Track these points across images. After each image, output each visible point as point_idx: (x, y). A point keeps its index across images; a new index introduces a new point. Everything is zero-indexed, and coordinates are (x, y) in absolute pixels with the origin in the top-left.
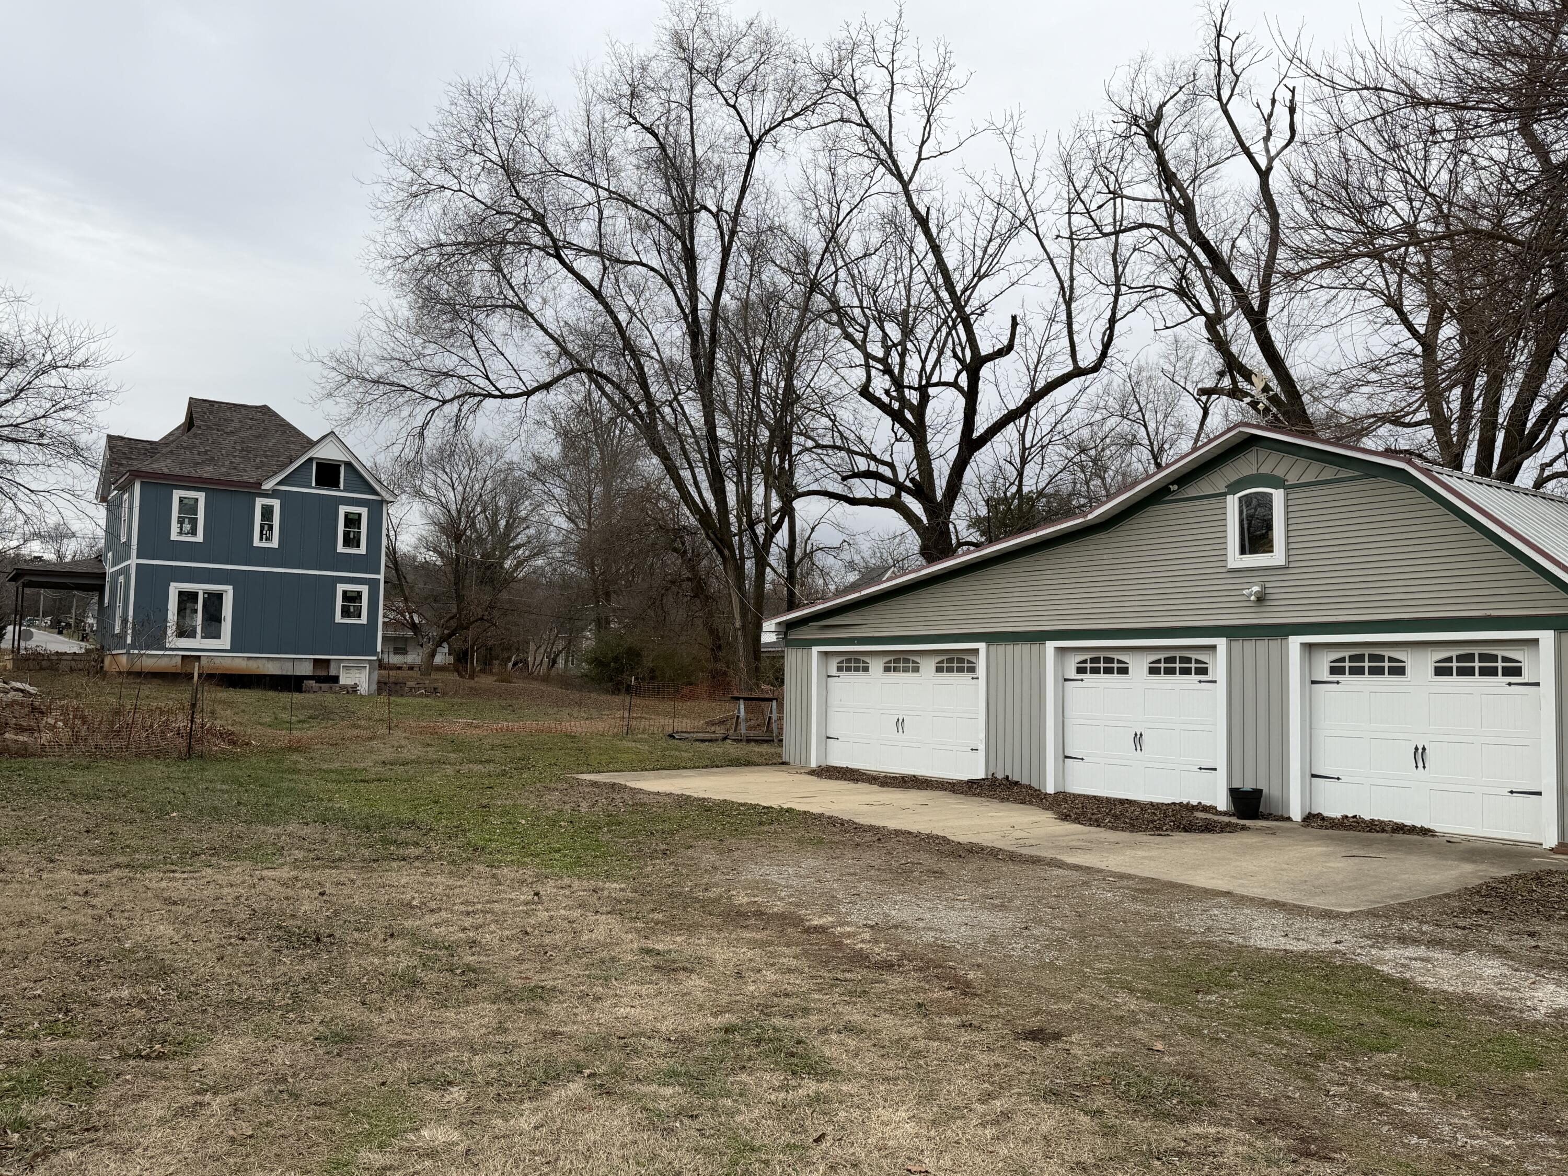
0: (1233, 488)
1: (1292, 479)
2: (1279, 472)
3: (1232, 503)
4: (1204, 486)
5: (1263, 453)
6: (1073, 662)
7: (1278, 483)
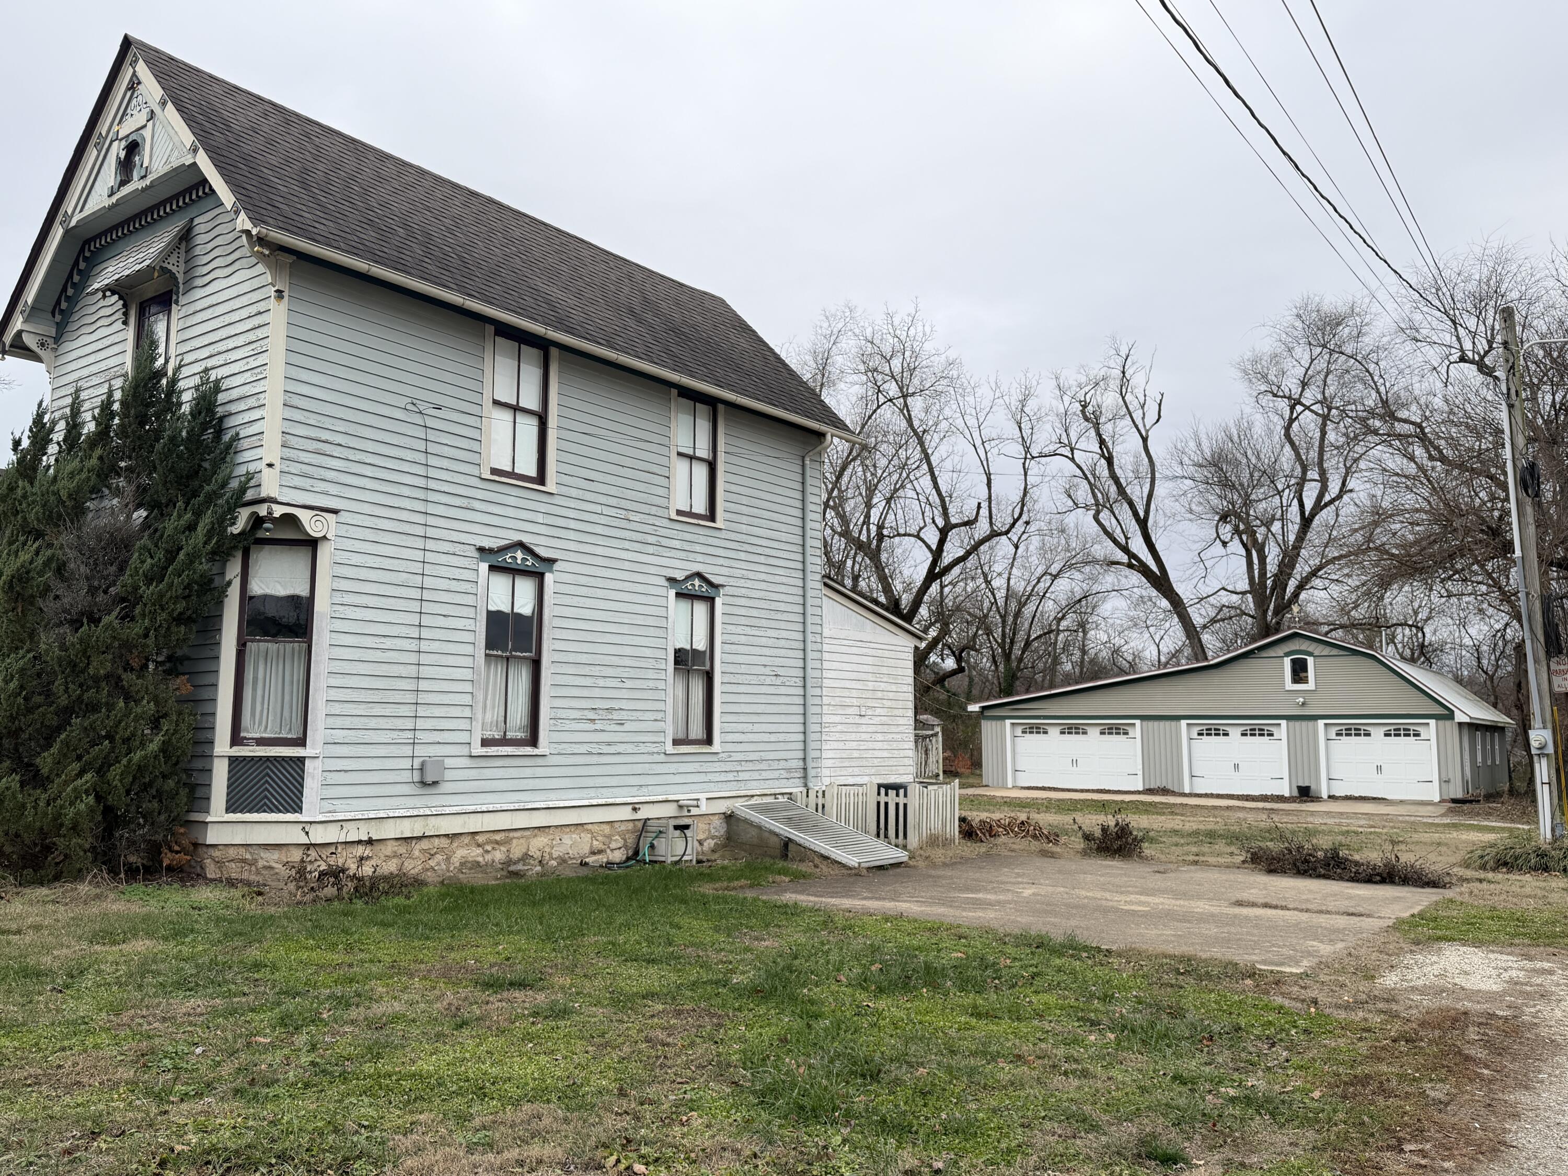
0: (1287, 654)
1: (1316, 653)
2: (1310, 649)
3: (1287, 661)
4: (1271, 652)
5: (1302, 640)
6: (1195, 730)
7: (1310, 654)
